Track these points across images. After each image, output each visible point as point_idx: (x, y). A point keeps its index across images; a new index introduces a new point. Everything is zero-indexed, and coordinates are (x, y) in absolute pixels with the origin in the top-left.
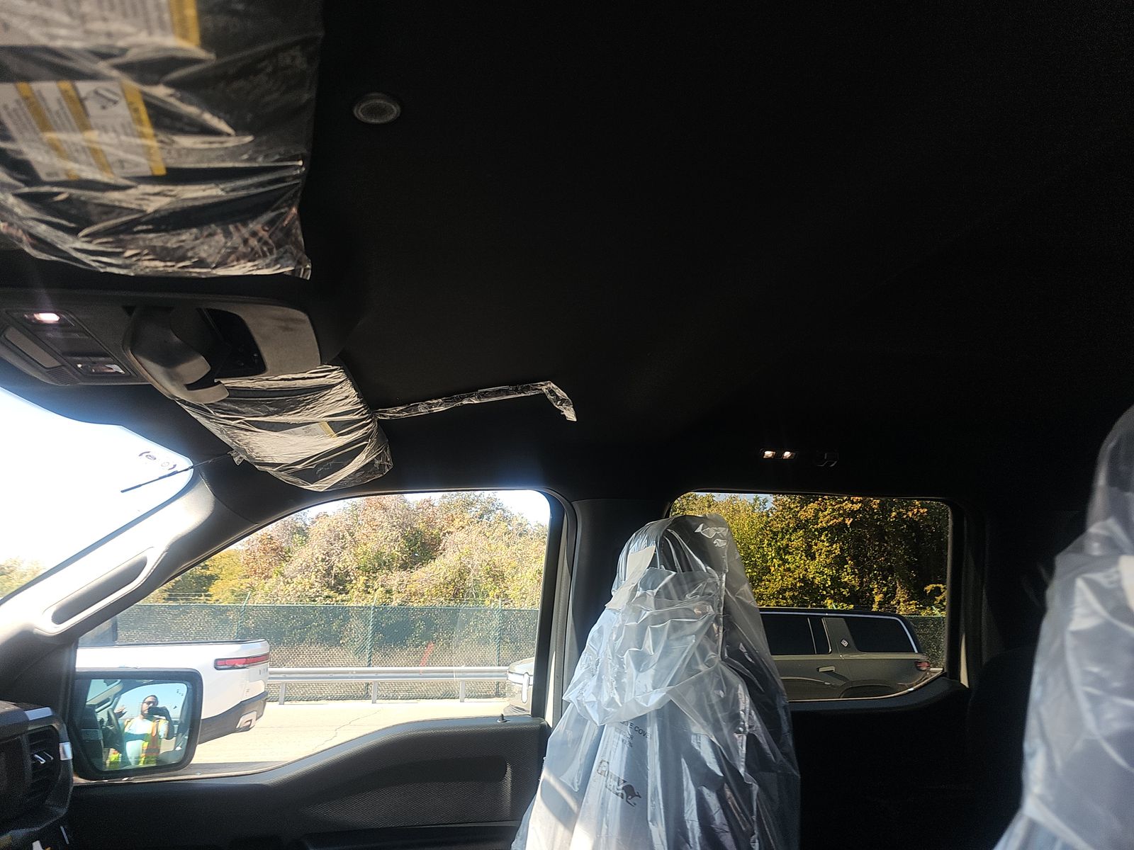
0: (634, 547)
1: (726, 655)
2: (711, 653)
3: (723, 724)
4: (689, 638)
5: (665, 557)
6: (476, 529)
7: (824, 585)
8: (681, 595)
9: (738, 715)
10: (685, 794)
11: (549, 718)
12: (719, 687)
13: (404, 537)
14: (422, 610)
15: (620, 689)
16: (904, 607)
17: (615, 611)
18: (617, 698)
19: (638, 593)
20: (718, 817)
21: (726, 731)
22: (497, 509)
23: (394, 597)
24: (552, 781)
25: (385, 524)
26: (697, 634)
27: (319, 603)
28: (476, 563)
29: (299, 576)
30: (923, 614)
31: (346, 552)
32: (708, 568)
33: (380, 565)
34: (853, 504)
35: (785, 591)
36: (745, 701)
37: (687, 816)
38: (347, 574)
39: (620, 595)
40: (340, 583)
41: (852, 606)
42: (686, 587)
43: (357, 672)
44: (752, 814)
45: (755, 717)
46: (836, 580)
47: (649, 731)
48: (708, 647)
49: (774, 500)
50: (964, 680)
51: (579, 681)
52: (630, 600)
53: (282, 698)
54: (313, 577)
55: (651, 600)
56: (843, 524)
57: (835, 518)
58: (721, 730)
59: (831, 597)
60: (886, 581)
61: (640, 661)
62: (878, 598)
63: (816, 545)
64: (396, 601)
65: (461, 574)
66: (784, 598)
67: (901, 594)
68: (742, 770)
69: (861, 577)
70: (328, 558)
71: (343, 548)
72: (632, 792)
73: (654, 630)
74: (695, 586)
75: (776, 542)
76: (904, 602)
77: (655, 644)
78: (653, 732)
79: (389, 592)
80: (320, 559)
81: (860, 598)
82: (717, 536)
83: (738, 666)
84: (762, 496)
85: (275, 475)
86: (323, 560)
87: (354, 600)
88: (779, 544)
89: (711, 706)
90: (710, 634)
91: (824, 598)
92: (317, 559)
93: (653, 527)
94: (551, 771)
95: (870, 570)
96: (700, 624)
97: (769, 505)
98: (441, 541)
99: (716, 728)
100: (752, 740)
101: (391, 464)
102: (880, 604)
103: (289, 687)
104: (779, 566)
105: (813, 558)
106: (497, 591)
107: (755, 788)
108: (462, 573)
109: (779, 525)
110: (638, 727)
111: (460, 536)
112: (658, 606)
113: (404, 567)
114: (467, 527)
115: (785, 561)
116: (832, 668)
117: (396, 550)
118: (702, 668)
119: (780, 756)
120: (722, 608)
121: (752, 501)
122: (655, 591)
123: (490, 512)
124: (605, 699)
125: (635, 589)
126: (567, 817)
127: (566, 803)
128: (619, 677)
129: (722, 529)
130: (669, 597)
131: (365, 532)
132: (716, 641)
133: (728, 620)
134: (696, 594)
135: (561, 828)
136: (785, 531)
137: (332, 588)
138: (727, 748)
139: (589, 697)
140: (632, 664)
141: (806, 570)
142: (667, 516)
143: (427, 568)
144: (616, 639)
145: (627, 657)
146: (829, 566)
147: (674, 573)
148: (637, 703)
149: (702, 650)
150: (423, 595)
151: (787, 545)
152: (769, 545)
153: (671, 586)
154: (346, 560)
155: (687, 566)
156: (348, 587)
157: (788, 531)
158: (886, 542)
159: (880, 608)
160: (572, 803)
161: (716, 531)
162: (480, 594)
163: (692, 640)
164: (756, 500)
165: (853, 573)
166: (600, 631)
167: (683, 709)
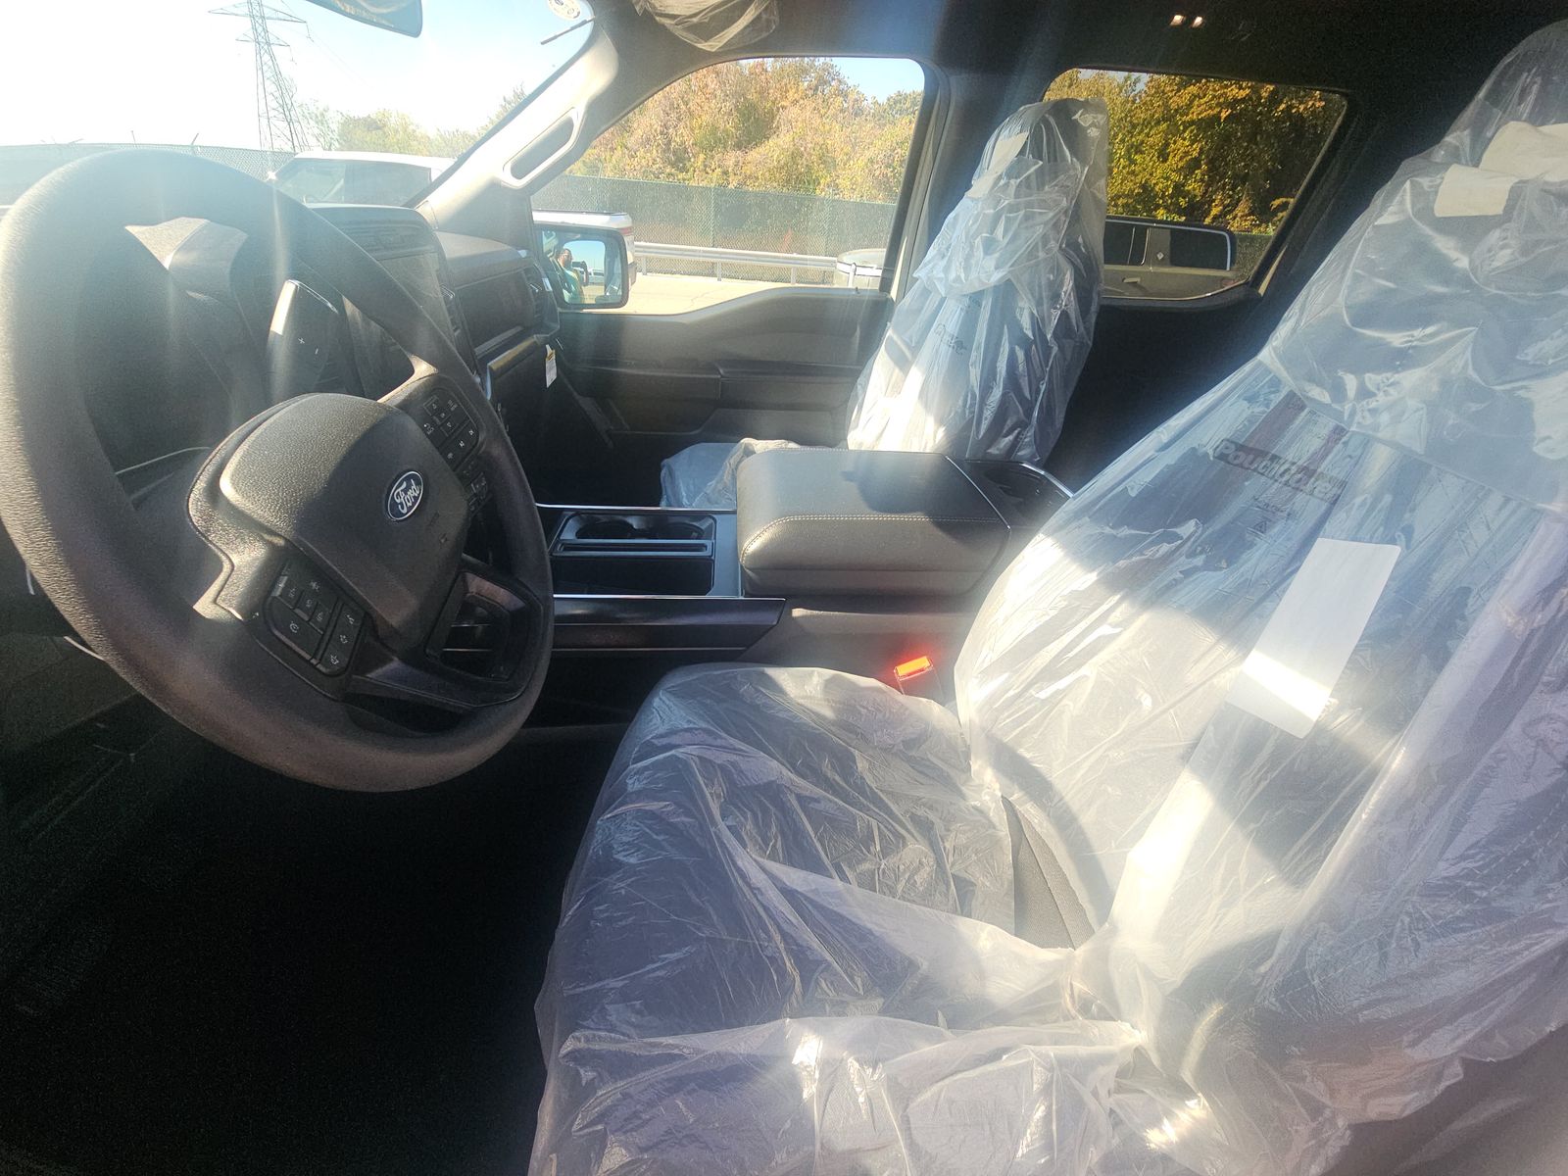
0: (1005, 133)
1: (1064, 246)
2: (1052, 242)
3: (1045, 301)
4: (1038, 227)
5: (1035, 146)
6: (809, 105)
7: (1164, 193)
8: (1041, 186)
9: (1059, 296)
10: (1002, 350)
11: (893, 294)
12: (1051, 271)
13: (737, 110)
14: (756, 195)
15: (967, 268)
16: (1239, 223)
17: (973, 200)
18: (963, 276)
19: (1002, 182)
20: (1021, 367)
21: (1045, 307)
22: (833, 79)
23: (730, 179)
24: (895, 337)
25: (718, 92)
26: (1046, 224)
27: (663, 180)
28: (809, 145)
29: (642, 150)
30: (1255, 232)
31: (682, 124)
32: (1074, 159)
33: (715, 142)
34: (1237, 91)
35: (1119, 197)
36: (1068, 284)
37: (998, 364)
38: (685, 151)
39: (982, 184)
40: (679, 159)
41: (1184, 218)
42: (1047, 178)
43: (704, 252)
44: (1047, 366)
45: (1072, 298)
46: (1179, 189)
47: (984, 303)
48: (1051, 236)
49: (1149, 79)
50: (1262, 290)
51: (929, 262)
52: (993, 188)
53: (644, 270)
54: (654, 151)
55: (1012, 190)
56: (1217, 117)
57: (1210, 108)
58: (1042, 305)
59: (1165, 208)
60: (1233, 191)
61: (989, 246)
62: (1215, 211)
63: (1175, 142)
64: (733, 183)
65: (793, 156)
66: (1116, 205)
67: (1242, 208)
68: (1049, 337)
69: (1208, 185)
71: (679, 120)
72: (961, 345)
73: (1008, 219)
74: (1056, 177)
75: (1131, 137)
76: (1242, 216)
77: (1006, 231)
78: (987, 304)
79: (725, 173)
81: (1195, 210)
82: (1093, 125)
83: (1073, 257)
84: (1135, 75)
85: (671, 28)
87: (694, 179)
88: (1134, 139)
89: (1040, 287)
90: (1056, 226)
91: (1158, 207)
92: (656, 131)
93: (1028, 112)
94: (896, 330)
95: (1222, 177)
96: (1051, 214)
97: (1140, 87)
98: (773, 118)
99: (1039, 304)
100: (1064, 315)
101: (777, 19)
102: (1215, 218)
103: (649, 260)
104: (1124, 168)
105: (1165, 160)
106: (828, 180)
107: (1055, 349)
108: (795, 155)
109: (1142, 116)
110: (976, 299)
111: (794, 112)
112: (1017, 196)
113: (738, 146)
114: (801, 102)
115: (1133, 162)
116: (1138, 280)
117: (729, 125)
118: (1041, 255)
119: (1082, 329)
120: (1074, 202)
121: (1122, 80)
122: (1019, 180)
123: (825, 83)
124: (952, 276)
125: (1000, 178)
126: (903, 363)
127: (903, 353)
128: (968, 258)
129: (1100, 116)
130: (1028, 187)
131: (699, 101)
132: (1059, 232)
133: (1076, 215)
134: (1056, 185)
135: (897, 370)
136: (1146, 123)
137: (673, 165)
138: (1043, 319)
139: (939, 273)
140: (981, 249)
141: (1151, 175)
142: (1041, 100)
143: (761, 149)
144: (972, 225)
145: (978, 241)
146: (1178, 171)
147: (1041, 163)
148: (980, 280)
149: (1045, 239)
150: (757, 178)
151: (1142, 142)
152: (1123, 141)
153: (1033, 177)
154: (683, 135)
155: (1055, 156)
156: (688, 164)
157: (1149, 123)
158: (1257, 144)
159: (1212, 222)
160: (908, 354)
161: (1094, 118)
162: (812, 182)
163: (1040, 230)
164: (1126, 79)
165: (1202, 180)
166: (956, 218)
167: (1018, 286)
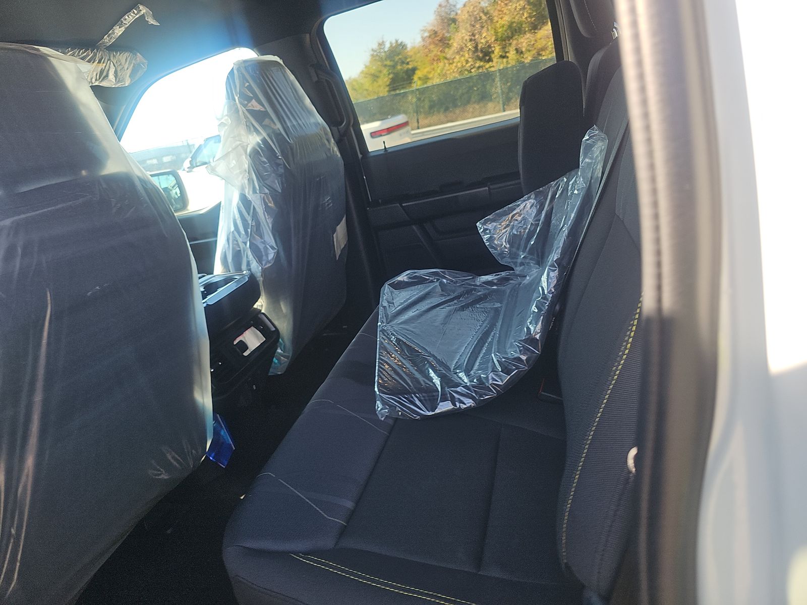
23: (526, 56)
27: (474, 72)
29: (457, 57)
31: (485, 29)
33: (512, 33)
38: (489, 46)
40: (486, 55)
54: (466, 55)
64: (528, 58)
70: (473, 38)
71: (482, 27)
79: (520, 52)
80: (468, 40)
86: (471, 40)
87: (497, 65)
113: (530, 30)
117: (524, 17)
137: (481, 60)
154: (486, 37)
156: (492, 56)
